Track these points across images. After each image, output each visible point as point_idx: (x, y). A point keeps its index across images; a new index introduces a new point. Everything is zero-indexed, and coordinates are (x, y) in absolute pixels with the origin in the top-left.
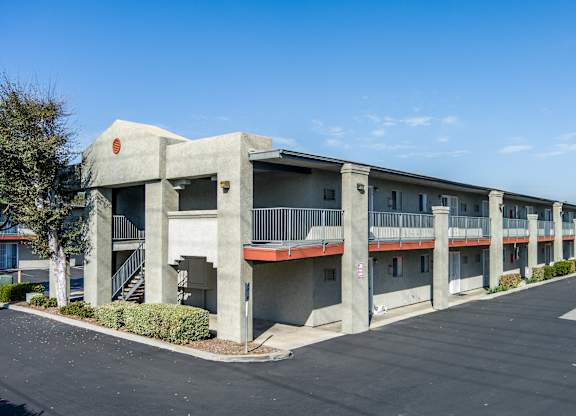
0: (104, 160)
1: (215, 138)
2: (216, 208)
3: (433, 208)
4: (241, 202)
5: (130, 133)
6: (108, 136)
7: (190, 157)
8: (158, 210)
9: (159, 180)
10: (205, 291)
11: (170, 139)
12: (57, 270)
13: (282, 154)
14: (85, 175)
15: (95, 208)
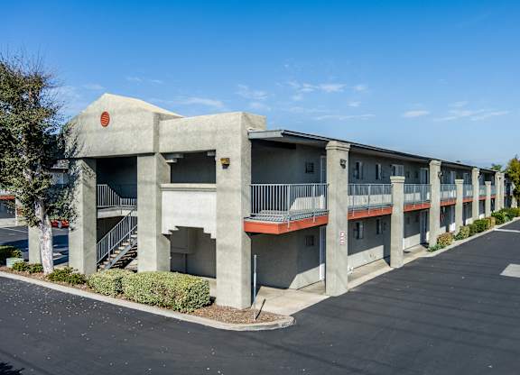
0: (91, 132)
1: (213, 116)
2: (215, 183)
3: (391, 178)
4: (242, 178)
5: (120, 108)
6: (96, 108)
7: (186, 133)
8: (151, 183)
9: (153, 154)
10: (186, 255)
11: (164, 115)
12: (43, 238)
13: (283, 134)
14: (69, 145)
15: (81, 178)
